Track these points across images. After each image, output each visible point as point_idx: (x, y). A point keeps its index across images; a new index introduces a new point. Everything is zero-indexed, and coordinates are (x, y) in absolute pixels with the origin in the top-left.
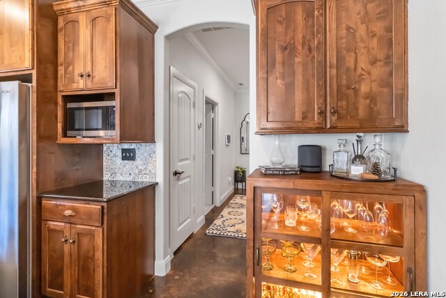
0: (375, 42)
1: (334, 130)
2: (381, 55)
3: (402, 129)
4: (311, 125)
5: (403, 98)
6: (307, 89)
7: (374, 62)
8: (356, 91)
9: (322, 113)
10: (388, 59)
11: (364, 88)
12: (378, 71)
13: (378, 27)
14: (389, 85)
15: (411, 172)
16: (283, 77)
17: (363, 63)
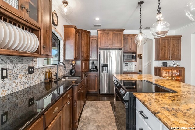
0: (177, 47)
1: (169, 60)
2: (178, 49)
3: (180, 60)
4: (168, 59)
5: (180, 55)
6: (168, 53)
7: (177, 50)
8: (175, 54)
9: (170, 57)
10: (179, 50)
11: (176, 54)
12: (177, 51)
13: (178, 45)
14: (179, 54)
15: (182, 66)
16: (164, 51)
17: (175, 50)
